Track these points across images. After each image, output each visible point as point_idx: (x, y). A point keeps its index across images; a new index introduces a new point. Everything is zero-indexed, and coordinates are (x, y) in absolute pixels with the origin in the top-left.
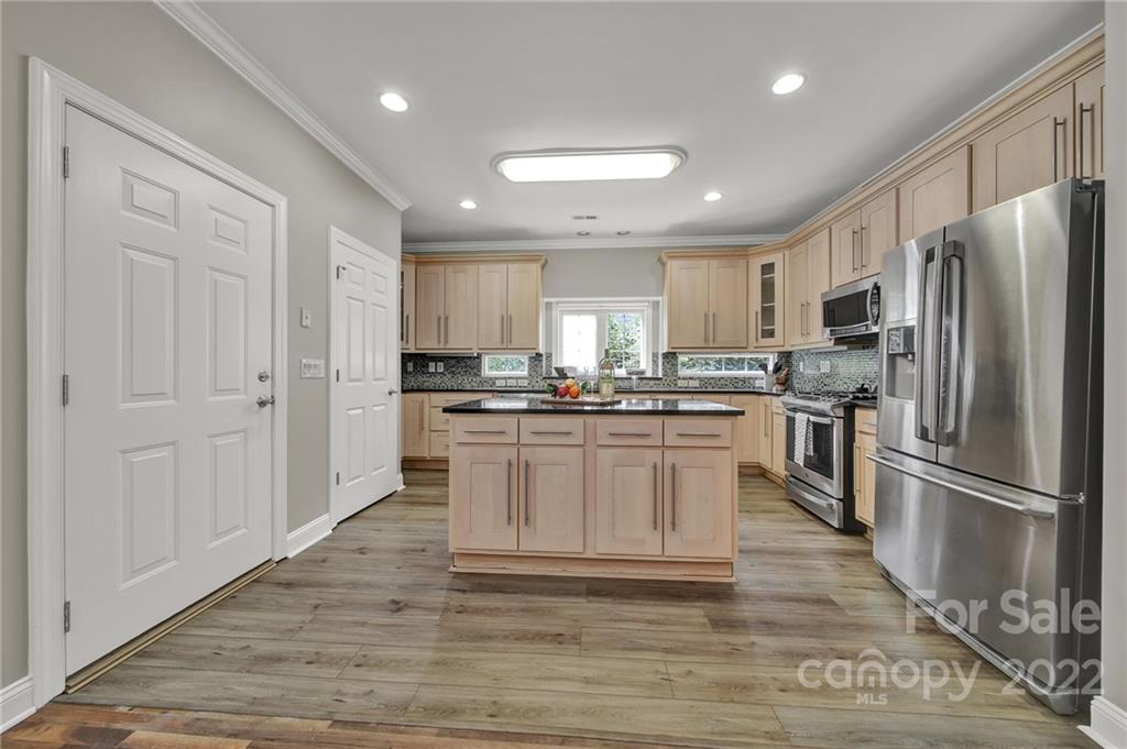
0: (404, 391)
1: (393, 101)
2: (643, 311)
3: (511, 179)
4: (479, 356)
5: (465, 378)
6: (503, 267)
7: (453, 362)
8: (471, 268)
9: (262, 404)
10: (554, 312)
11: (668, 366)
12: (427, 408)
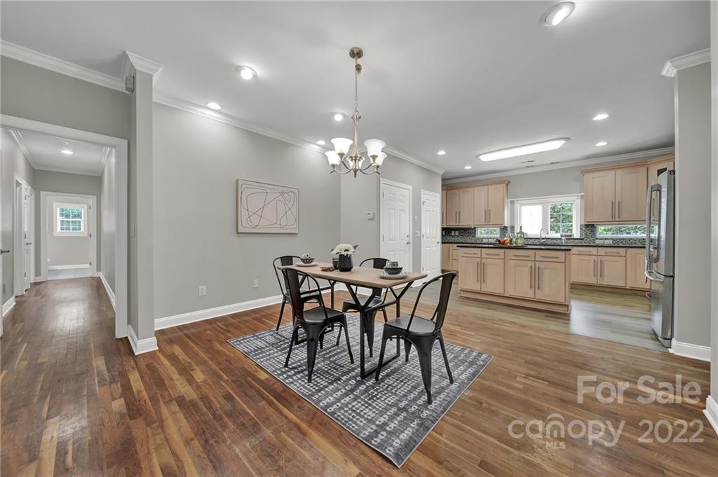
0: (442, 243)
4: (475, 228)
5: (469, 238)
6: (486, 187)
7: (463, 231)
8: (470, 190)
9: (407, 243)
11: (589, 232)
12: (451, 249)
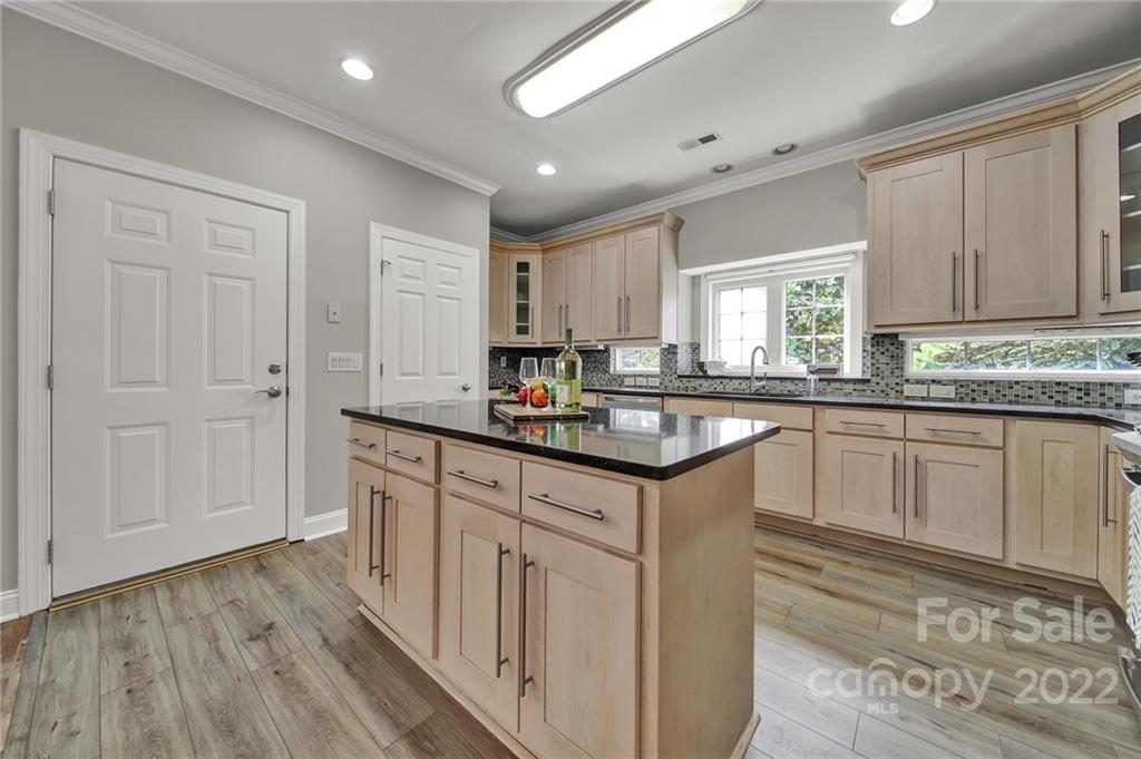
1: (357, 69)
2: (846, 268)
3: (529, 113)
4: (607, 350)
5: (594, 374)
9: (274, 394)
10: (703, 288)
11: (883, 359)
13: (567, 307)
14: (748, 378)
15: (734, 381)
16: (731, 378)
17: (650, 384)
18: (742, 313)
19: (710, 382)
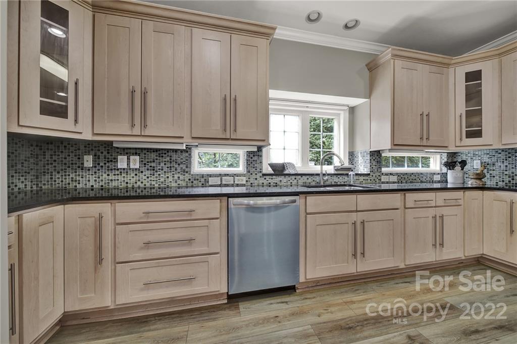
2: (339, 114)
4: (188, 150)
5: (169, 175)
7: (153, 155)
13: (144, 94)
14: (318, 175)
15: (303, 177)
16: (302, 175)
17: (224, 183)
18: (284, 132)
19: (288, 178)
